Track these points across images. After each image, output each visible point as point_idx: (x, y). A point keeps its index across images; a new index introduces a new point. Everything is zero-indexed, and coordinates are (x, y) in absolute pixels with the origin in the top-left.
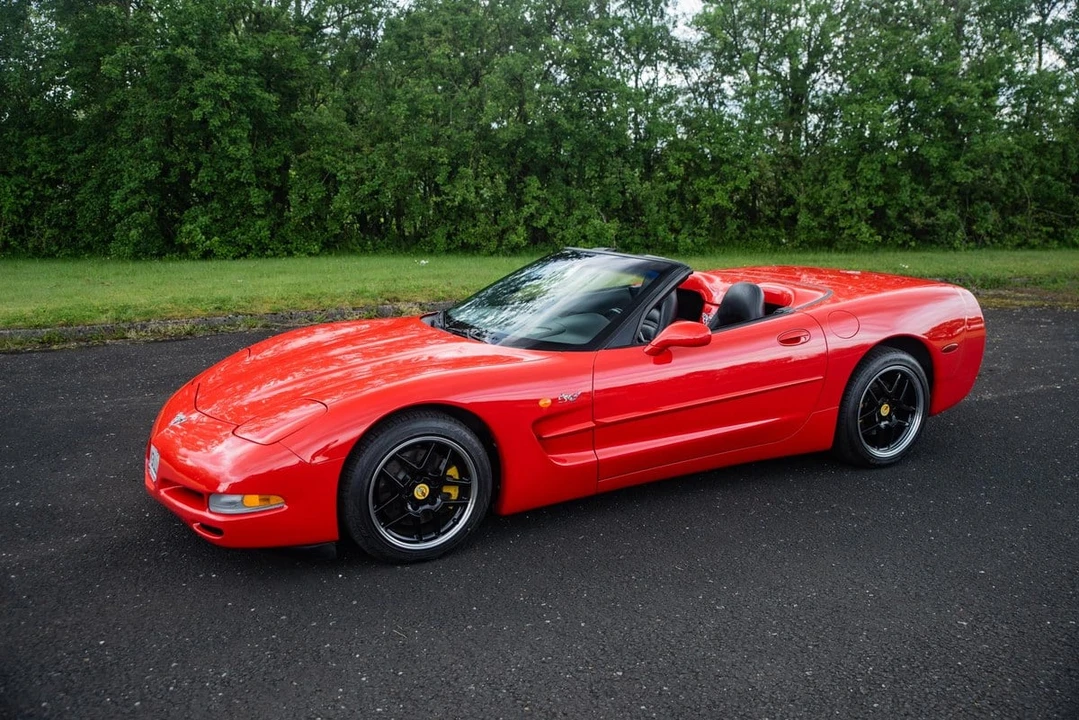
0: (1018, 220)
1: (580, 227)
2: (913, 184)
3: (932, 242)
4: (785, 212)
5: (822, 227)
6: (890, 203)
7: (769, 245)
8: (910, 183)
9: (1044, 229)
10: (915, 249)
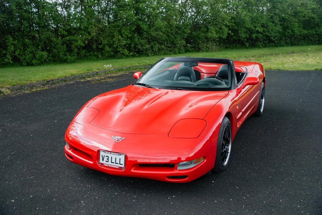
0: (163, 46)
1: (30, 55)
2: (138, 36)
3: (142, 54)
4: (100, 47)
5: (112, 51)
6: (131, 42)
7: (95, 58)
8: (137, 36)
9: (169, 49)
10: (138, 57)
